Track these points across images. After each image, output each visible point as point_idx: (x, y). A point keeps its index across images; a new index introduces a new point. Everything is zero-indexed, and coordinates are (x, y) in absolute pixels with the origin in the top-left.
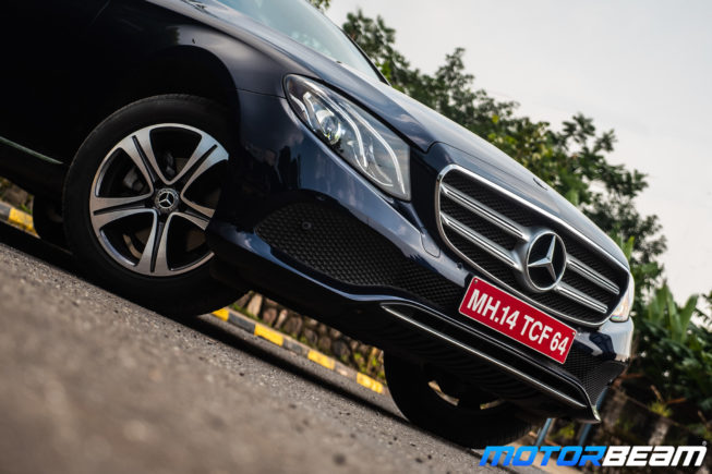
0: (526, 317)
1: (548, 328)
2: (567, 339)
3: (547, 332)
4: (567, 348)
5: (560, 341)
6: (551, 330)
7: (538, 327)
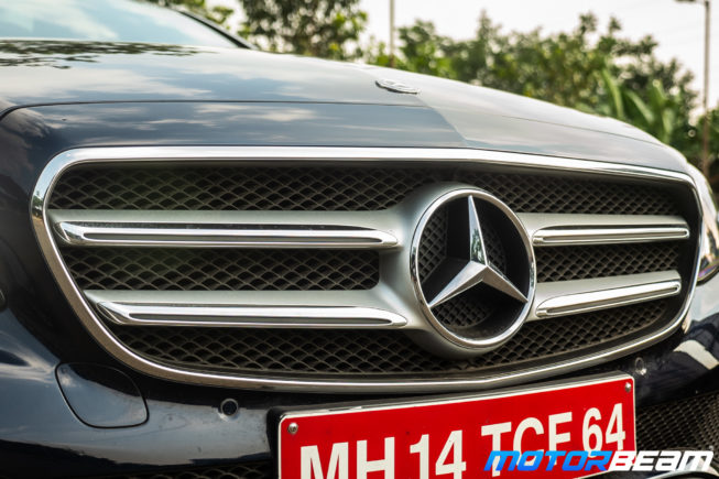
0: (486, 430)
1: (556, 419)
2: (618, 409)
3: (561, 428)
4: (627, 427)
5: (603, 424)
6: (567, 417)
7: (530, 432)
